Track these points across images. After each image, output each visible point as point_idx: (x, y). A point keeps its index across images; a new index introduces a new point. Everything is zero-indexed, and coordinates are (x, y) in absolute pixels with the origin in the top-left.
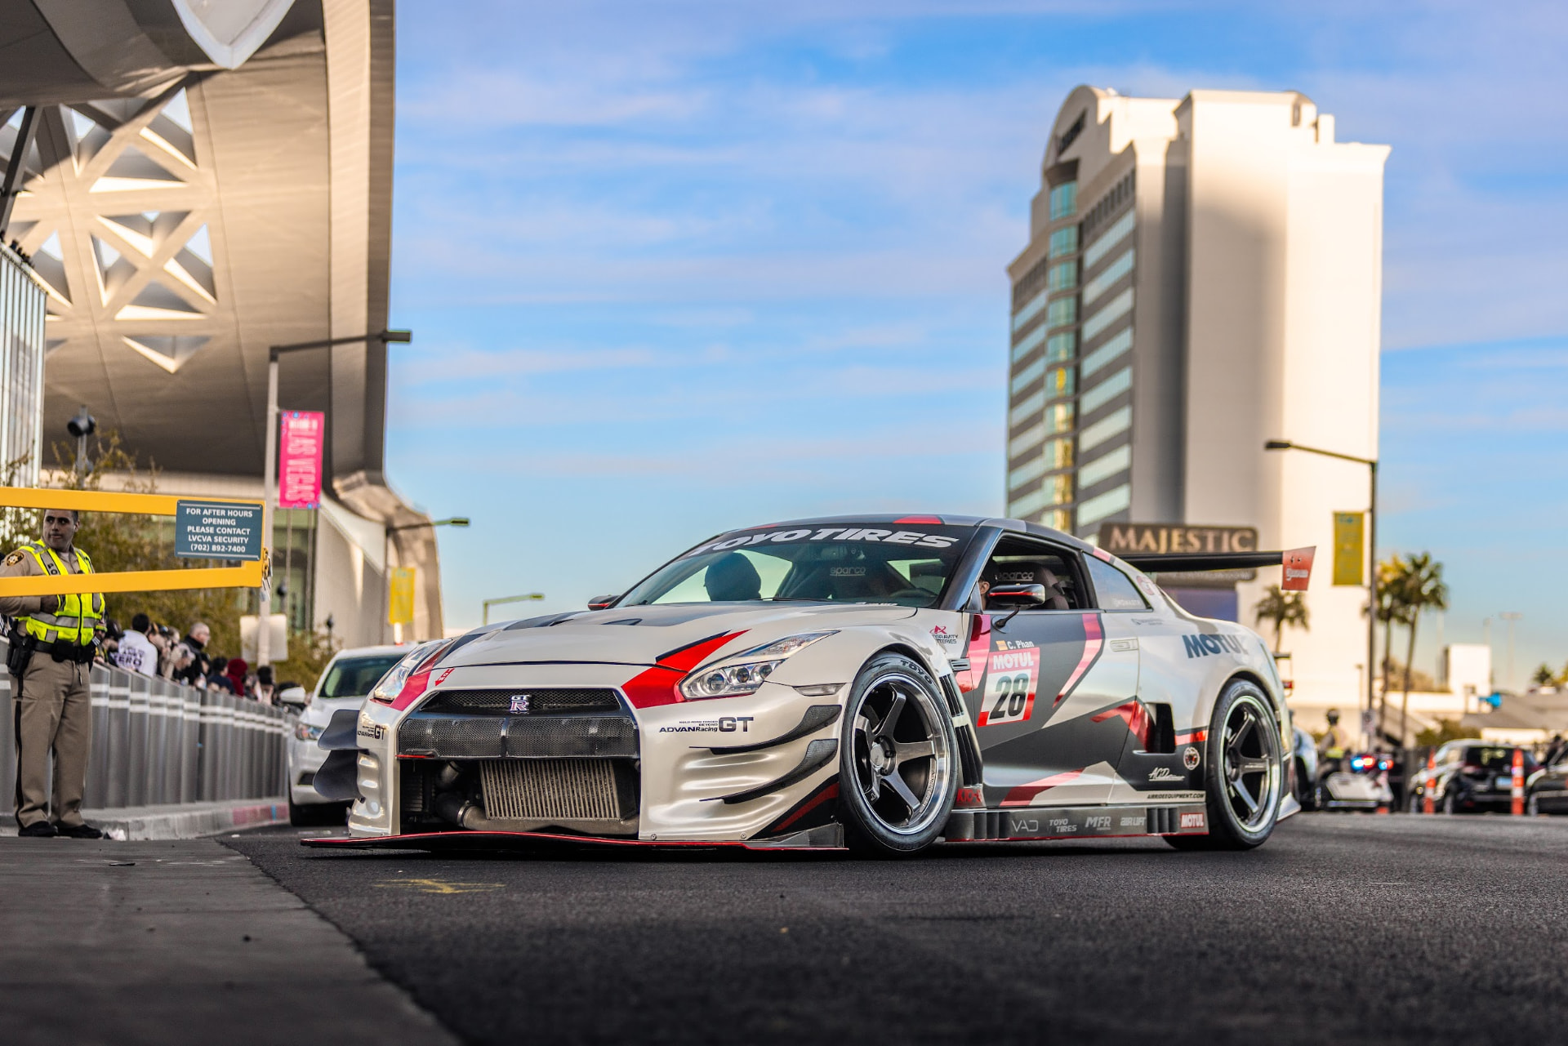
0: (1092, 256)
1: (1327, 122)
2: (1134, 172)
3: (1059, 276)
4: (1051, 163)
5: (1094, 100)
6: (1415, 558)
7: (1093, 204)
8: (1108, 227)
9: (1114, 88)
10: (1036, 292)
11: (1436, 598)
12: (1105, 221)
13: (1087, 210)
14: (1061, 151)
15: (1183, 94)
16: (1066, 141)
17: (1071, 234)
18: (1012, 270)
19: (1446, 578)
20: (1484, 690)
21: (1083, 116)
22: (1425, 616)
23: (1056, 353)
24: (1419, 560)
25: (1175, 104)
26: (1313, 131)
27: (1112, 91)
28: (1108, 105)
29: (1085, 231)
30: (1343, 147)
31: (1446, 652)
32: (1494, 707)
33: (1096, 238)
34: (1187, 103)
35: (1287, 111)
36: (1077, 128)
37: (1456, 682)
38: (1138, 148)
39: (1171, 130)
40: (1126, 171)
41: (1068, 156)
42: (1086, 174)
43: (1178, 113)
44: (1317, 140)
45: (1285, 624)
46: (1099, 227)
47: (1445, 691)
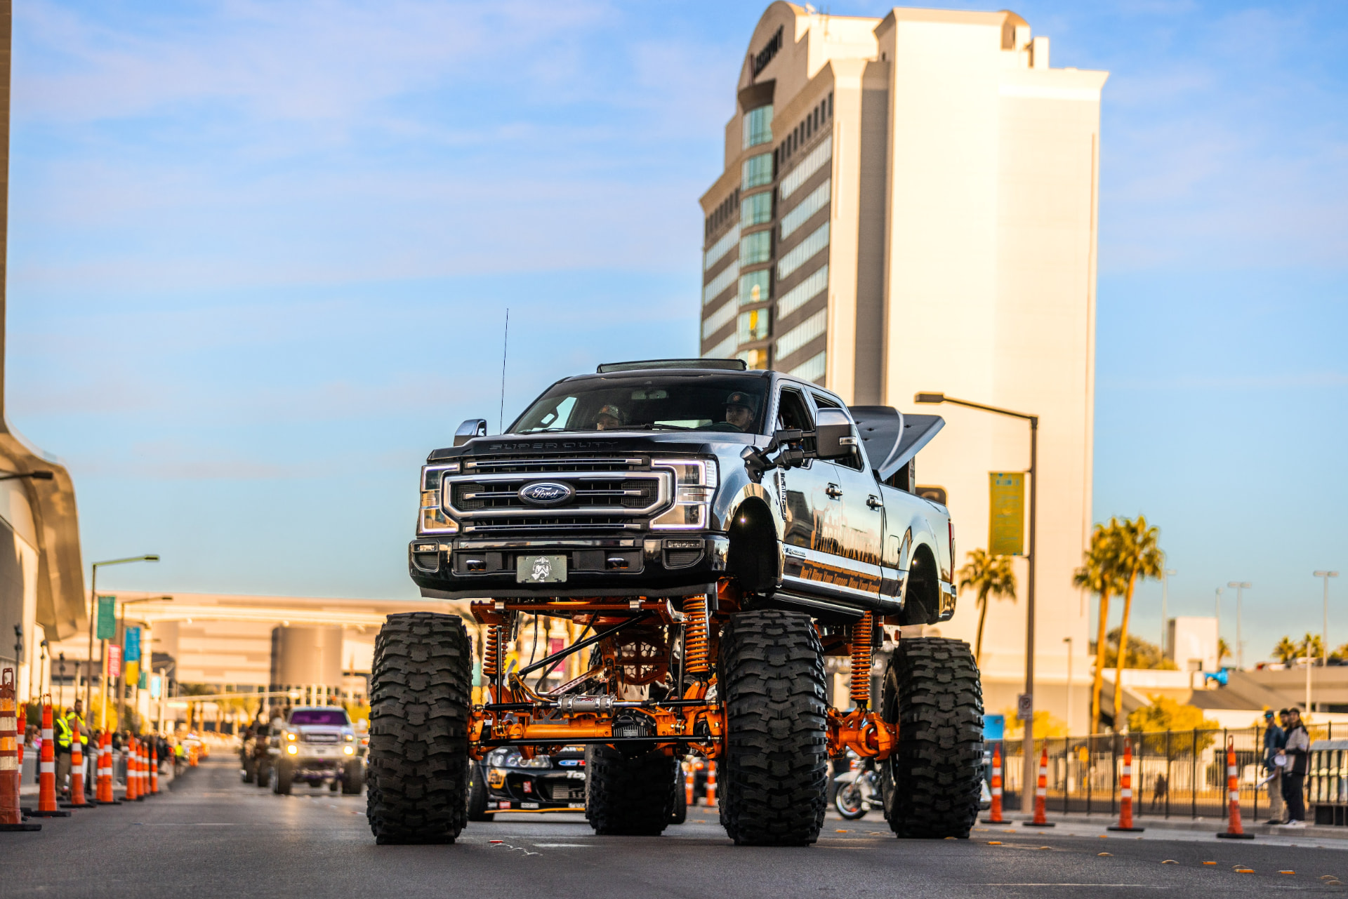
0: (789, 185)
1: (1042, 45)
2: (831, 96)
3: (752, 210)
4: (745, 84)
5: (791, 16)
6: (1130, 521)
7: (789, 130)
8: (804, 155)
9: (813, 4)
10: (730, 226)
11: (1152, 566)
12: (802, 149)
13: (783, 137)
14: (756, 72)
15: (885, 13)
16: (760, 61)
17: (768, 160)
18: (703, 201)
19: (1161, 544)
20: (1211, 666)
21: (780, 32)
22: (1139, 585)
23: (749, 293)
24: (1134, 523)
25: (875, 23)
26: (1026, 54)
27: (811, 8)
28: (805, 22)
29: (782, 158)
30: (1057, 73)
31: (1172, 624)
32: (1222, 684)
33: (792, 167)
34: (889, 21)
35: (996, 32)
36: (774, 46)
37: (1181, 658)
38: (836, 69)
39: (871, 50)
40: (824, 95)
41: (763, 77)
42: (782, 95)
43: (879, 32)
44: (1031, 64)
45: (990, 594)
46: (794, 155)
47: (1172, 668)
